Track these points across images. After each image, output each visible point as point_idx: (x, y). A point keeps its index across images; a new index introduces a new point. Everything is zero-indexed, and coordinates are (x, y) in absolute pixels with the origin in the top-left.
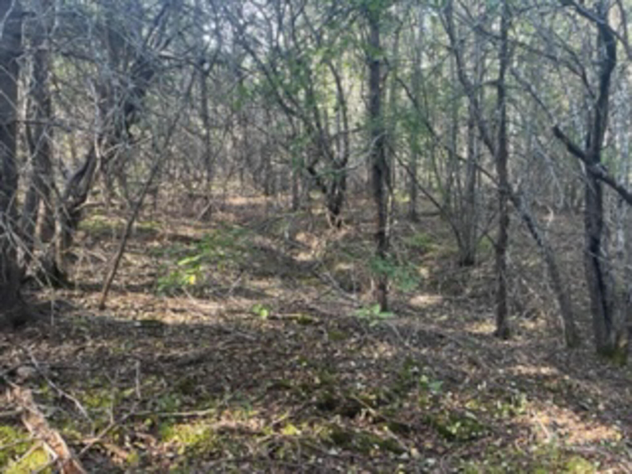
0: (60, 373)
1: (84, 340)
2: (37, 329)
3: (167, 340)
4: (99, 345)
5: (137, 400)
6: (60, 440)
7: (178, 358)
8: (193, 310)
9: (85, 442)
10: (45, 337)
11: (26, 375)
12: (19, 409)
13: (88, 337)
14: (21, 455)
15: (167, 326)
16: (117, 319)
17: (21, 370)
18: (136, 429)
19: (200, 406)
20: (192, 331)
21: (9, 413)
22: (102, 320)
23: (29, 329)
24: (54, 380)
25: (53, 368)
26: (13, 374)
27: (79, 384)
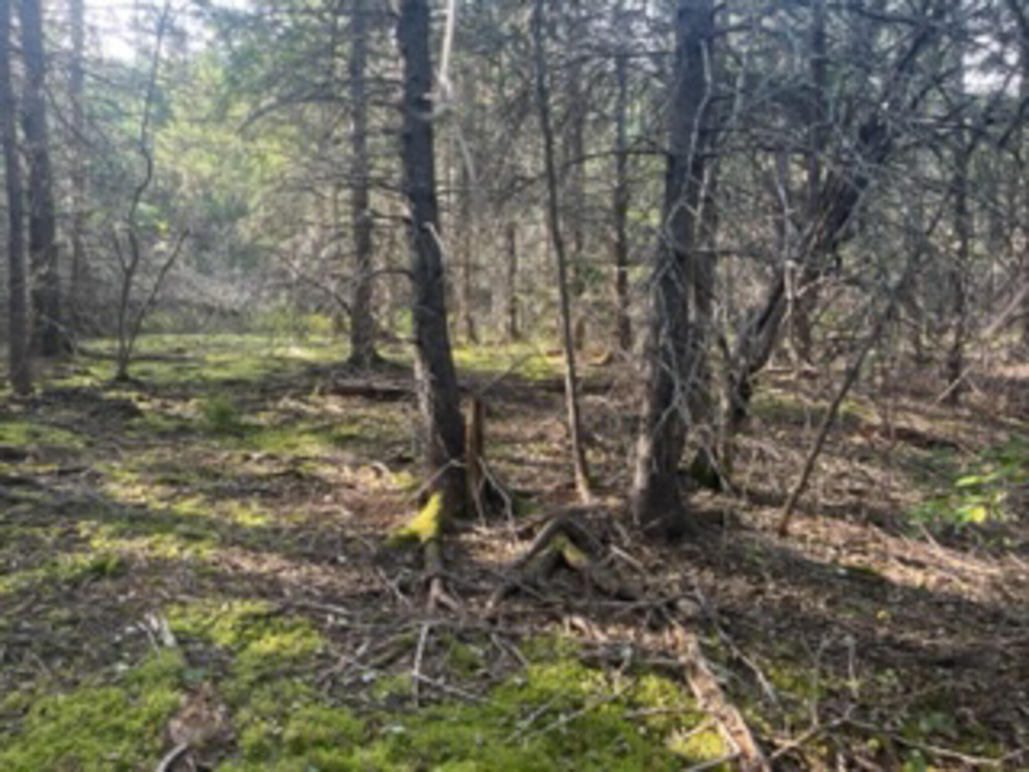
0: (732, 622)
1: (762, 580)
2: (697, 549)
3: (895, 610)
4: (785, 592)
5: (853, 700)
6: (741, 725)
7: (920, 648)
8: (940, 567)
9: (778, 741)
10: (709, 563)
11: (690, 612)
12: (683, 659)
13: (767, 576)
14: (689, 728)
15: (893, 586)
16: (807, 556)
17: (683, 604)
18: (854, 748)
19: (967, 747)
20: (940, 604)
21: (670, 662)
22: (785, 553)
23: (687, 546)
24: (726, 629)
25: (722, 612)
26: (672, 606)
27: (761, 646)
